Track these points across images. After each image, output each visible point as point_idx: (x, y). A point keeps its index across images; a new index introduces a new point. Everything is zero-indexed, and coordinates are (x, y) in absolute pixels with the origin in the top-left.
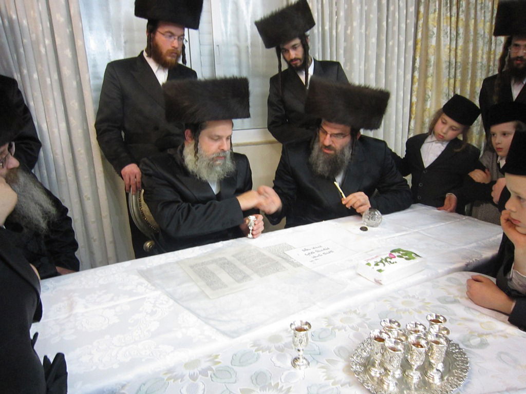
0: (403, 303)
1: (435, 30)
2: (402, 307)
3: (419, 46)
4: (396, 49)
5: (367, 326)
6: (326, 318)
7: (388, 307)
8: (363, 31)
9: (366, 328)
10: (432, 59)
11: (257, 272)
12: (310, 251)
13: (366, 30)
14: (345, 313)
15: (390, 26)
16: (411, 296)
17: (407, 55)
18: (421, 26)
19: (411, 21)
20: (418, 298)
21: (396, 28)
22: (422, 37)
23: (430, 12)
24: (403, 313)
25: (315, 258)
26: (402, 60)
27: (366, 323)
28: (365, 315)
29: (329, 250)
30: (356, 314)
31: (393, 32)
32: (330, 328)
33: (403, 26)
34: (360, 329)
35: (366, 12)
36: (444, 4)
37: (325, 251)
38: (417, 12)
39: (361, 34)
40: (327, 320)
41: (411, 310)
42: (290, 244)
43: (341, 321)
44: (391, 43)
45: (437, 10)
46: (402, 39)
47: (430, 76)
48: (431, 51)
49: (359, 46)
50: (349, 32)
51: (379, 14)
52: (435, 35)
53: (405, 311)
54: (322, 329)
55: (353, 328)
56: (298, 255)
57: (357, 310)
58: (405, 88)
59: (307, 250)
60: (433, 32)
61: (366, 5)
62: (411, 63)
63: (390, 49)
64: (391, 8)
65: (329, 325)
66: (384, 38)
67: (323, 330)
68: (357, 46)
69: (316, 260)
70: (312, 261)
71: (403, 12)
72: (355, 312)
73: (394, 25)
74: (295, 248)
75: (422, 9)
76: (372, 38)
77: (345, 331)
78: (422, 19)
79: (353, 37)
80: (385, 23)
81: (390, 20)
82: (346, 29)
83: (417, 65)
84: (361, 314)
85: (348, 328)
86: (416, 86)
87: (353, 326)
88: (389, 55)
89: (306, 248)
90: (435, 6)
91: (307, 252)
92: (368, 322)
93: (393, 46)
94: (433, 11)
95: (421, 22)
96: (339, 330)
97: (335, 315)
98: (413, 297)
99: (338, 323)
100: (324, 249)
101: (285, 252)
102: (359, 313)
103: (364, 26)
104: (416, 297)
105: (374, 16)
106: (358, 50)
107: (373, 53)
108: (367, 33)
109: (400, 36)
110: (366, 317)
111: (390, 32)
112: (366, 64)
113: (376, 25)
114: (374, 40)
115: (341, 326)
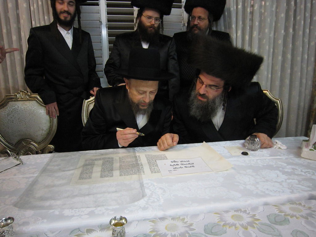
4: (303, 22)
8: (274, 9)
13: (277, 8)
14: (173, 219)
15: (298, 5)
21: (303, 7)
26: (308, 31)
27: (188, 233)
28: (191, 225)
30: (183, 222)
32: (153, 234)
33: (309, 5)
39: (272, 11)
43: (167, 227)
44: (298, 18)
46: (308, 15)
49: (270, 20)
50: (262, 10)
56: (165, 164)
58: (309, 52)
63: (297, 22)
65: (154, 230)
66: (292, 13)
68: (269, 20)
72: (183, 220)
73: (301, 4)
76: (281, 14)
79: (266, 13)
88: (297, 27)
99: (162, 230)
102: (187, 222)
103: (275, 6)
107: (282, 25)
108: (277, 10)
109: (306, 13)
110: (191, 227)
111: (298, 10)
112: (276, 34)
113: (285, 4)
114: (283, 15)
115: (164, 233)
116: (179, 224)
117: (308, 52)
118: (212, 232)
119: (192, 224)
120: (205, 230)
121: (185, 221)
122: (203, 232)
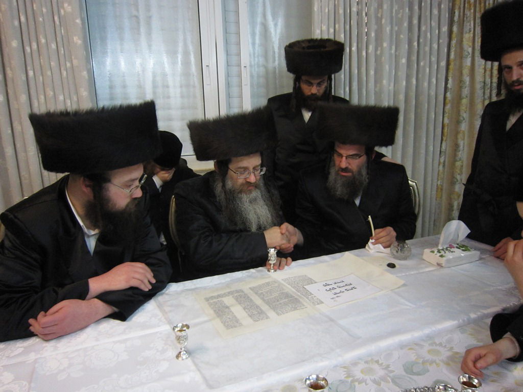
0: (429, 352)
1: (470, 50)
2: (428, 357)
3: (451, 67)
4: (428, 69)
5: (390, 381)
6: (345, 367)
7: (413, 357)
8: (393, 51)
9: (389, 382)
10: (467, 79)
11: (274, 309)
12: (331, 287)
13: (396, 51)
14: (366, 362)
15: (422, 46)
16: (438, 343)
17: (439, 76)
18: (454, 46)
19: (444, 40)
20: (445, 346)
21: (427, 49)
22: (455, 57)
23: (464, 32)
24: (430, 364)
25: (336, 295)
26: (434, 80)
27: (390, 377)
28: (388, 366)
29: (352, 286)
30: (379, 364)
31: (425, 52)
32: (350, 380)
33: (435, 46)
34: (382, 383)
35: (396, 32)
36: (478, 23)
37: (346, 287)
38: (450, 32)
39: (391, 54)
40: (345, 370)
41: (438, 361)
42: (310, 277)
43: (362, 372)
44: (422, 64)
45: (472, 30)
46: (434, 59)
47: (465, 97)
48: (466, 72)
49: (389, 67)
50: (379, 52)
51: (410, 34)
52: (470, 55)
53: (432, 362)
54: (340, 380)
55: (374, 381)
56: (319, 290)
57: (380, 360)
58: (437, 109)
59: (329, 285)
60: (468, 53)
61: (396, 25)
62: (444, 83)
63: (421, 69)
64: (423, 28)
65: (349, 376)
66: (414, 58)
67: (342, 382)
68: (387, 67)
69: (337, 297)
70: (333, 298)
71: (435, 32)
72: (377, 362)
73: (425, 45)
74: (316, 283)
75: (455, 29)
76: (402, 59)
77: (366, 384)
78: (456, 39)
79: (383, 58)
80: (416, 44)
81: (421, 40)
82: (376, 50)
83: (449, 86)
84: (384, 364)
85: (369, 381)
86: (448, 107)
87: (375, 379)
88: (420, 76)
89: (328, 283)
90: (470, 25)
91: (328, 288)
92: (391, 375)
93: (424, 67)
94: (468, 32)
95: (454, 42)
96: (360, 382)
97: (355, 364)
98: (440, 344)
99: (358, 375)
100: (346, 285)
101: (305, 287)
102: (382, 363)
103: (394, 47)
104: (444, 345)
105: (404, 37)
106: (388, 70)
107: (402, 74)
108: (397, 53)
109: (432, 57)
110: (390, 369)
111: (421, 52)
112: (396, 85)
113: (407, 46)
114: (404, 61)
115: (361, 378)
116: (376, 366)
117: (435, 110)
118: (413, 372)
119: (390, 365)
120: (405, 370)
121: (380, 363)
122: (404, 373)
